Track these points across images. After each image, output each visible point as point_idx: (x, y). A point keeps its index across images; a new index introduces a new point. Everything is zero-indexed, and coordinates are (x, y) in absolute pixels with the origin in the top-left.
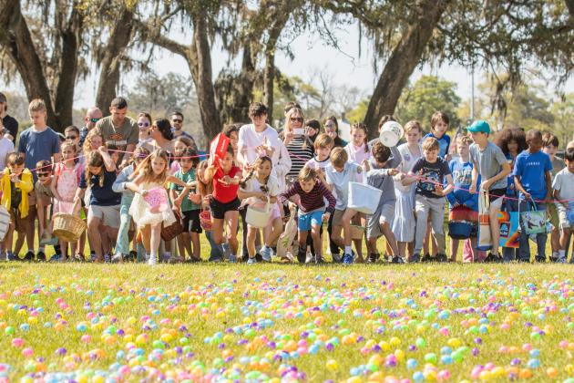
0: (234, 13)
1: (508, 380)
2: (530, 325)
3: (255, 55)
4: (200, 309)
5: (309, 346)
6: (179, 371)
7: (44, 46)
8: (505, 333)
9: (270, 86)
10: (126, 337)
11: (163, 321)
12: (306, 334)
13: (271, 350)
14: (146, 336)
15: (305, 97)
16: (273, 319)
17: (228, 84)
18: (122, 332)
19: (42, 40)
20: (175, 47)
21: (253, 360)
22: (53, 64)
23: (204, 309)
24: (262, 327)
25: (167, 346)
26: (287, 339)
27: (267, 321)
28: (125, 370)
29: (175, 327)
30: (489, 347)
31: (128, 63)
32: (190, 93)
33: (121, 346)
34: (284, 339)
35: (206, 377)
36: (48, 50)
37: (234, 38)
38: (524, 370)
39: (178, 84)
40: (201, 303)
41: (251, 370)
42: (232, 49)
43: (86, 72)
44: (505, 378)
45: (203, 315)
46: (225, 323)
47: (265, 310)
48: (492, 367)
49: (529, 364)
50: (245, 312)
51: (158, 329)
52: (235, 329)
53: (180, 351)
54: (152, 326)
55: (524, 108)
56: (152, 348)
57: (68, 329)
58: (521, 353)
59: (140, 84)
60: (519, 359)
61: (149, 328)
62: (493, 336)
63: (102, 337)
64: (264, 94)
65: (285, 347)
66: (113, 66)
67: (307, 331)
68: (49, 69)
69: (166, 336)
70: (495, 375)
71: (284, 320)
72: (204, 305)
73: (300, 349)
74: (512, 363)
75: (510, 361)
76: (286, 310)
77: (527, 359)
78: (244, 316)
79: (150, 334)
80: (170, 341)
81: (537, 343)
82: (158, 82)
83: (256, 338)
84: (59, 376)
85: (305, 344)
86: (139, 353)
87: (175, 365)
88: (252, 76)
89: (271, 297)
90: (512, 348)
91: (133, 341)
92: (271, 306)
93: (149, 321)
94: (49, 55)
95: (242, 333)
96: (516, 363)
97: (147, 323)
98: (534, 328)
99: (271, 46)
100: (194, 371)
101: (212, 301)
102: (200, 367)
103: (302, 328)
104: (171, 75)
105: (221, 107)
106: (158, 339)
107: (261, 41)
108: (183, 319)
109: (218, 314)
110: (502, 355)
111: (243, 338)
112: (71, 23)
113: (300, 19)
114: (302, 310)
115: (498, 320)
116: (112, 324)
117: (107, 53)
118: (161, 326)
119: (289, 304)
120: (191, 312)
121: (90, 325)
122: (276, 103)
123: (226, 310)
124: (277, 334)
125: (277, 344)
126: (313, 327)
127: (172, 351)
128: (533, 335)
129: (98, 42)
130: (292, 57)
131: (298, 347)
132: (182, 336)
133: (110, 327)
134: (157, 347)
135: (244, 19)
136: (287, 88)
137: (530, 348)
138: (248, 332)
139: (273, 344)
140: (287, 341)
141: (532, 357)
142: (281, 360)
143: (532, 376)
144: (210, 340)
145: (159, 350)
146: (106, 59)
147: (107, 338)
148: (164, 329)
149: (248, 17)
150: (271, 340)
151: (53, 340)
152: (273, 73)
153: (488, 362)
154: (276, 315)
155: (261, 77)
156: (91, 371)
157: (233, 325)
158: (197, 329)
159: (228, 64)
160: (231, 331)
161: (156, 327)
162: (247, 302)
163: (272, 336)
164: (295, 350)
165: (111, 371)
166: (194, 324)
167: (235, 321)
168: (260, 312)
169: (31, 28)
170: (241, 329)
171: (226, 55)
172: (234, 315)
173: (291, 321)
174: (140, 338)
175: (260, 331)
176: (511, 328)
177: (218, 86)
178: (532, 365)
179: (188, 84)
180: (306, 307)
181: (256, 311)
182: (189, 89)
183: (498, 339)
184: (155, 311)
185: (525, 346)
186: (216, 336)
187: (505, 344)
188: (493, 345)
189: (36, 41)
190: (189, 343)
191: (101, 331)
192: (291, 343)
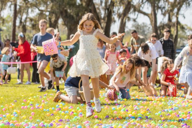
0: (165, 2)
3: (172, 17)
4: (153, 103)
5: (191, 116)
6: (147, 124)
7: (101, 13)
9: (177, 27)
10: (129, 112)
11: (141, 107)
12: (190, 112)
14: (135, 112)
15: (189, 31)
16: (178, 107)
17: (163, 27)
18: (127, 111)
19: (100, 11)
20: (145, 14)
22: (104, 19)
23: (155, 103)
24: (175, 110)
26: (183, 114)
27: (176, 108)
28: (129, 124)
29: (145, 109)
31: (129, 19)
32: (150, 29)
33: (127, 115)
34: (182, 114)
35: (156, 126)
36: (102, 14)
37: (165, 11)
39: (146, 26)
40: (154, 101)
41: (171, 125)
42: (164, 15)
43: (115, 21)
45: (155, 105)
46: (162, 108)
47: (176, 104)
50: (169, 104)
51: (139, 110)
52: (166, 110)
53: (147, 117)
54: (137, 109)
57: (109, 109)
59: (133, 26)
61: (136, 109)
63: (121, 112)
64: (175, 30)
65: (182, 117)
66: (124, 20)
67: (190, 111)
68: (102, 21)
69: (142, 112)
71: (182, 107)
72: (155, 102)
73: (188, 118)
76: (182, 104)
78: (169, 106)
79: (137, 111)
82: (139, 25)
83: (173, 114)
84: (107, 125)
85: (189, 116)
86: (133, 118)
87: (146, 122)
88: (171, 24)
89: (177, 99)
91: (131, 113)
92: (177, 102)
93: (136, 107)
94: (103, 16)
95: (168, 112)
97: (136, 108)
99: (178, 13)
100: (152, 125)
101: (157, 101)
102: (154, 123)
103: (188, 110)
104: (143, 23)
105: (160, 34)
106: (140, 113)
107: (174, 12)
108: (148, 106)
109: (159, 105)
111: (168, 113)
112: (110, 5)
113: (188, 5)
114: (188, 104)
116: (124, 108)
117: (122, 16)
118: (141, 108)
119: (184, 102)
120: (150, 104)
121: (116, 108)
122: (179, 33)
123: (162, 104)
124: (180, 112)
125: (180, 116)
129: (119, 12)
130: (184, 17)
131: (187, 117)
132: (148, 112)
133: (123, 109)
135: (168, 4)
136: (183, 28)
138: (170, 111)
139: (179, 116)
140: (183, 115)
142: (181, 121)
146: (122, 18)
147: (122, 113)
148: (141, 110)
149: (170, 4)
150: (178, 114)
151: (104, 113)
152: (178, 23)
154: (179, 106)
155: (174, 24)
156: (117, 124)
157: (165, 109)
158: (153, 110)
159: (163, 19)
160: (164, 111)
161: (139, 109)
162: (169, 101)
164: (186, 118)
165: (124, 124)
166: (152, 108)
167: (166, 107)
168: (174, 105)
169: (97, 6)
170: (167, 110)
171: (162, 16)
172: (165, 105)
173: (184, 108)
174: (133, 113)
175: (174, 111)
177: (159, 27)
179: (149, 26)
180: (189, 103)
181: (172, 104)
182: (149, 28)
184: (138, 103)
186: (159, 112)
189: (98, 11)
190: (150, 115)
191: (120, 110)
192: (184, 115)
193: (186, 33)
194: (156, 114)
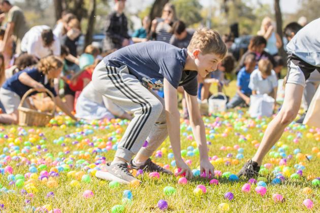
1: (225, 166)
2: (239, 134)
5: (113, 145)
6: (38, 159)
8: (225, 139)
10: (10, 139)
11: (30, 131)
12: (111, 139)
13: (91, 147)
14: (20, 139)
16: (93, 130)
18: (7, 137)
21: (81, 153)
24: (87, 135)
25: (32, 145)
26: (101, 141)
27: (89, 131)
28: (8, 158)
29: (38, 134)
30: (215, 147)
33: (6, 144)
34: (99, 141)
35: (54, 162)
38: (234, 160)
41: (80, 159)
44: (223, 165)
46: (65, 132)
48: (216, 158)
49: (237, 156)
51: (27, 135)
52: (71, 135)
53: (40, 148)
54: (24, 134)
55: (239, 11)
56: (24, 146)
58: (233, 151)
60: (232, 153)
61: (22, 135)
62: (217, 141)
65: (99, 146)
67: (112, 137)
69: (31, 139)
70: (218, 162)
71: (99, 130)
73: (108, 147)
74: (228, 156)
75: (226, 155)
77: (236, 154)
78: (76, 128)
79: (23, 138)
80: (35, 142)
81: (242, 145)
83: (83, 141)
85: (111, 145)
86: (16, 149)
87: (36, 155)
90: (228, 148)
91: (13, 142)
95: (75, 137)
96: (230, 156)
97: (21, 132)
98: (241, 136)
100: (46, 160)
102: (50, 157)
103: (109, 135)
106: (27, 140)
108: (42, 129)
109: (61, 127)
110: (222, 151)
111: (76, 141)
114: (109, 125)
115: (220, 132)
118: (30, 133)
124: (95, 138)
125: (95, 144)
126: (115, 134)
127: (35, 148)
128: (240, 140)
131: (107, 146)
132: (41, 139)
134: (26, 145)
137: (238, 147)
139: (92, 144)
140: (100, 143)
141: (239, 152)
142: (97, 153)
143: (239, 163)
144: (57, 141)
145: (28, 147)
148: (31, 135)
150: (91, 142)
153: (214, 155)
157: (71, 133)
158: (50, 135)
160: (69, 136)
163: (92, 139)
164: (105, 147)
166: (48, 132)
167: (72, 130)
168: (85, 126)
173: (103, 131)
174: (17, 140)
175: (85, 137)
176: (228, 136)
178: (239, 157)
180: (112, 123)
183: (220, 142)
185: (235, 146)
186: (60, 139)
187: (224, 145)
188: (217, 146)
190: (45, 143)
192: (102, 143)
193: (109, 7)
194: (55, 141)
